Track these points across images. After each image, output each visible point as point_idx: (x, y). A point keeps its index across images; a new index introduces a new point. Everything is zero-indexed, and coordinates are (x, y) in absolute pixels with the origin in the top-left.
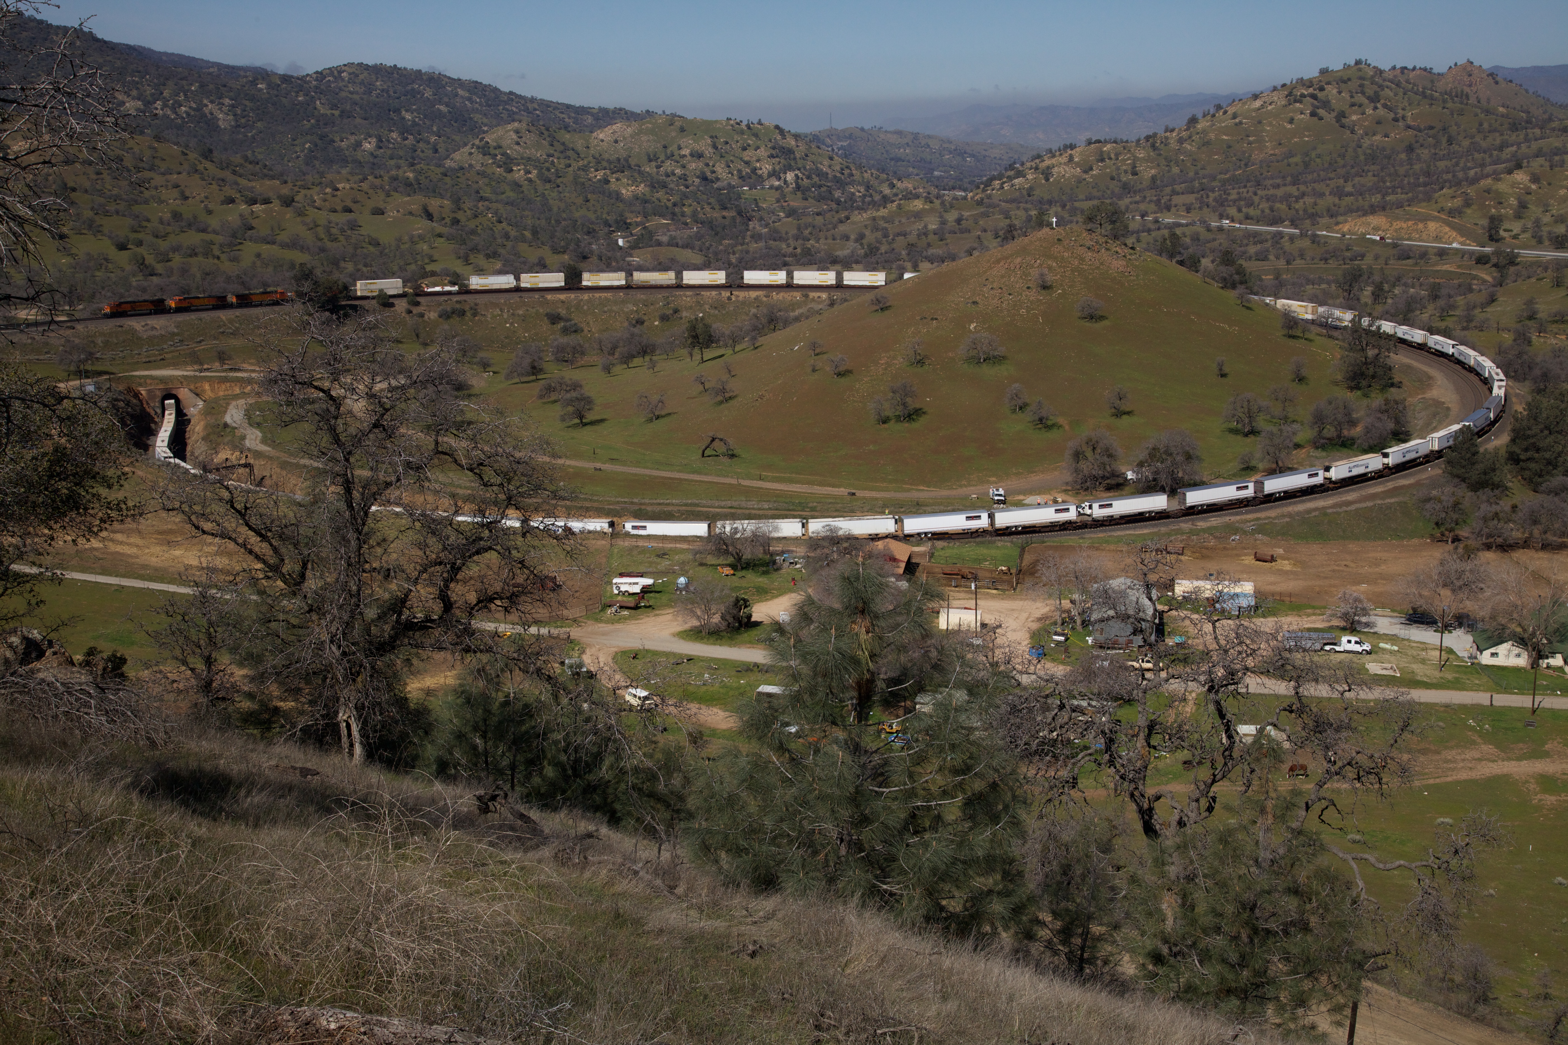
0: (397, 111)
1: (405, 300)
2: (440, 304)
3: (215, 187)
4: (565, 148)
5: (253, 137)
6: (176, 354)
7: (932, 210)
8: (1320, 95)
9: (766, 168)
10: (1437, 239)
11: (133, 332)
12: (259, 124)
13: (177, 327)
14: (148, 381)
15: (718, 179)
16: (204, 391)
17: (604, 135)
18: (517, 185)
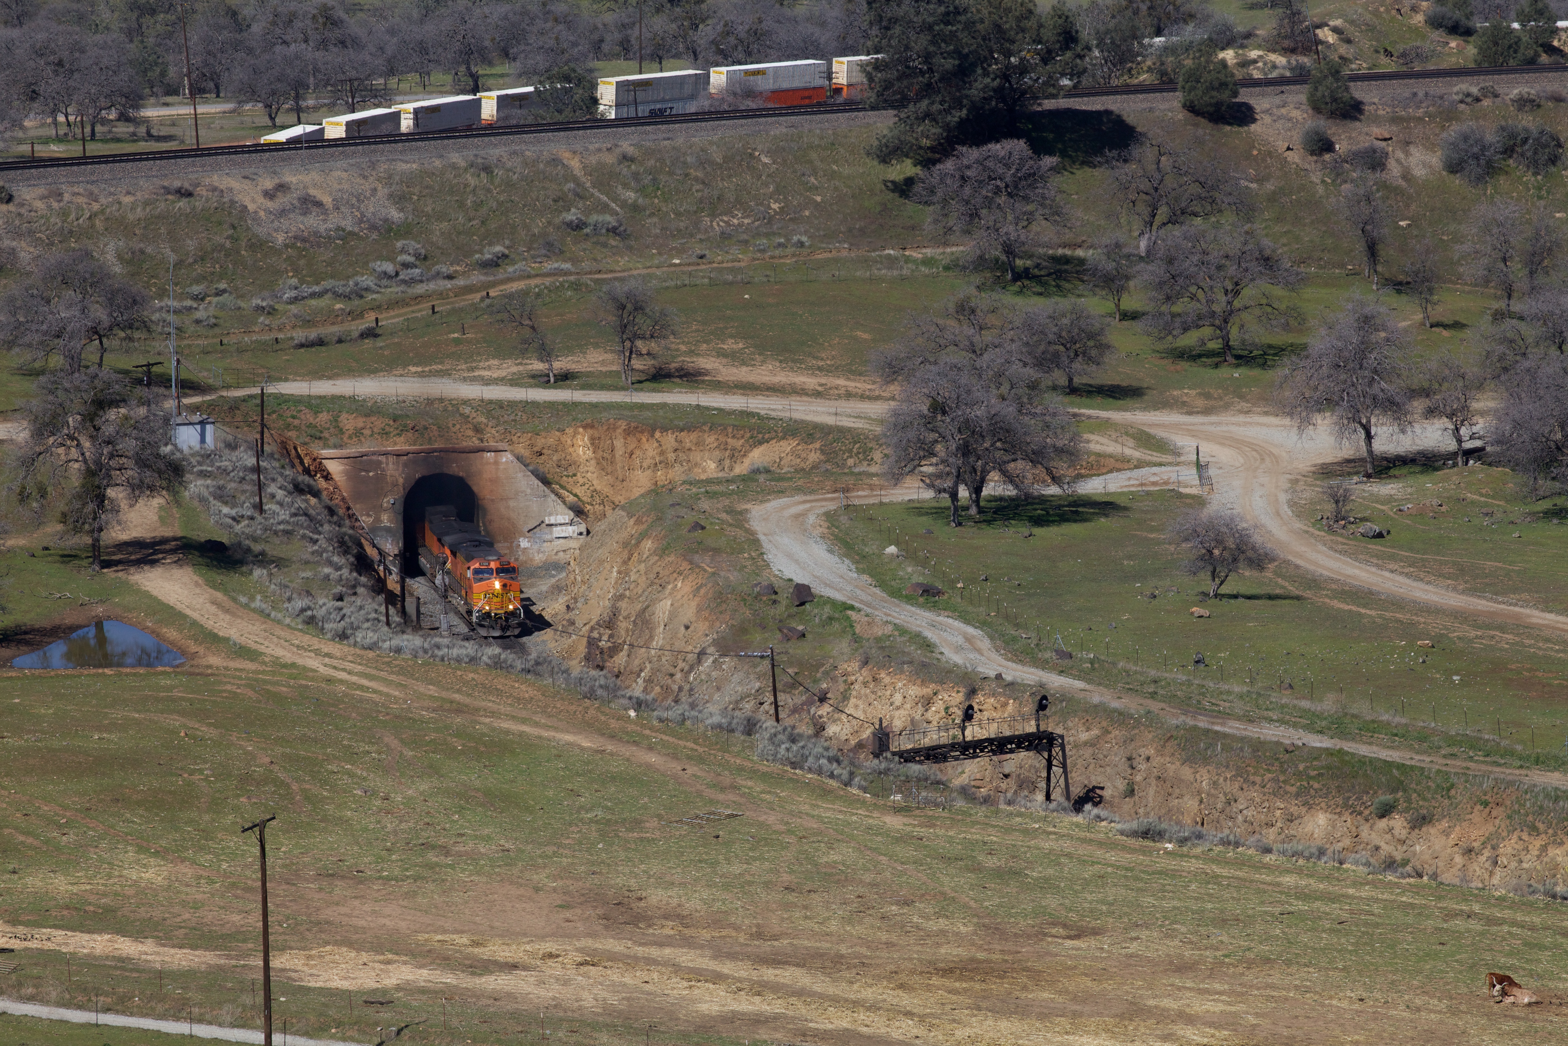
1: (1299, 95)
2: (1449, 115)
6: (422, 310)
13: (399, 200)
14: (349, 422)
16: (569, 466)
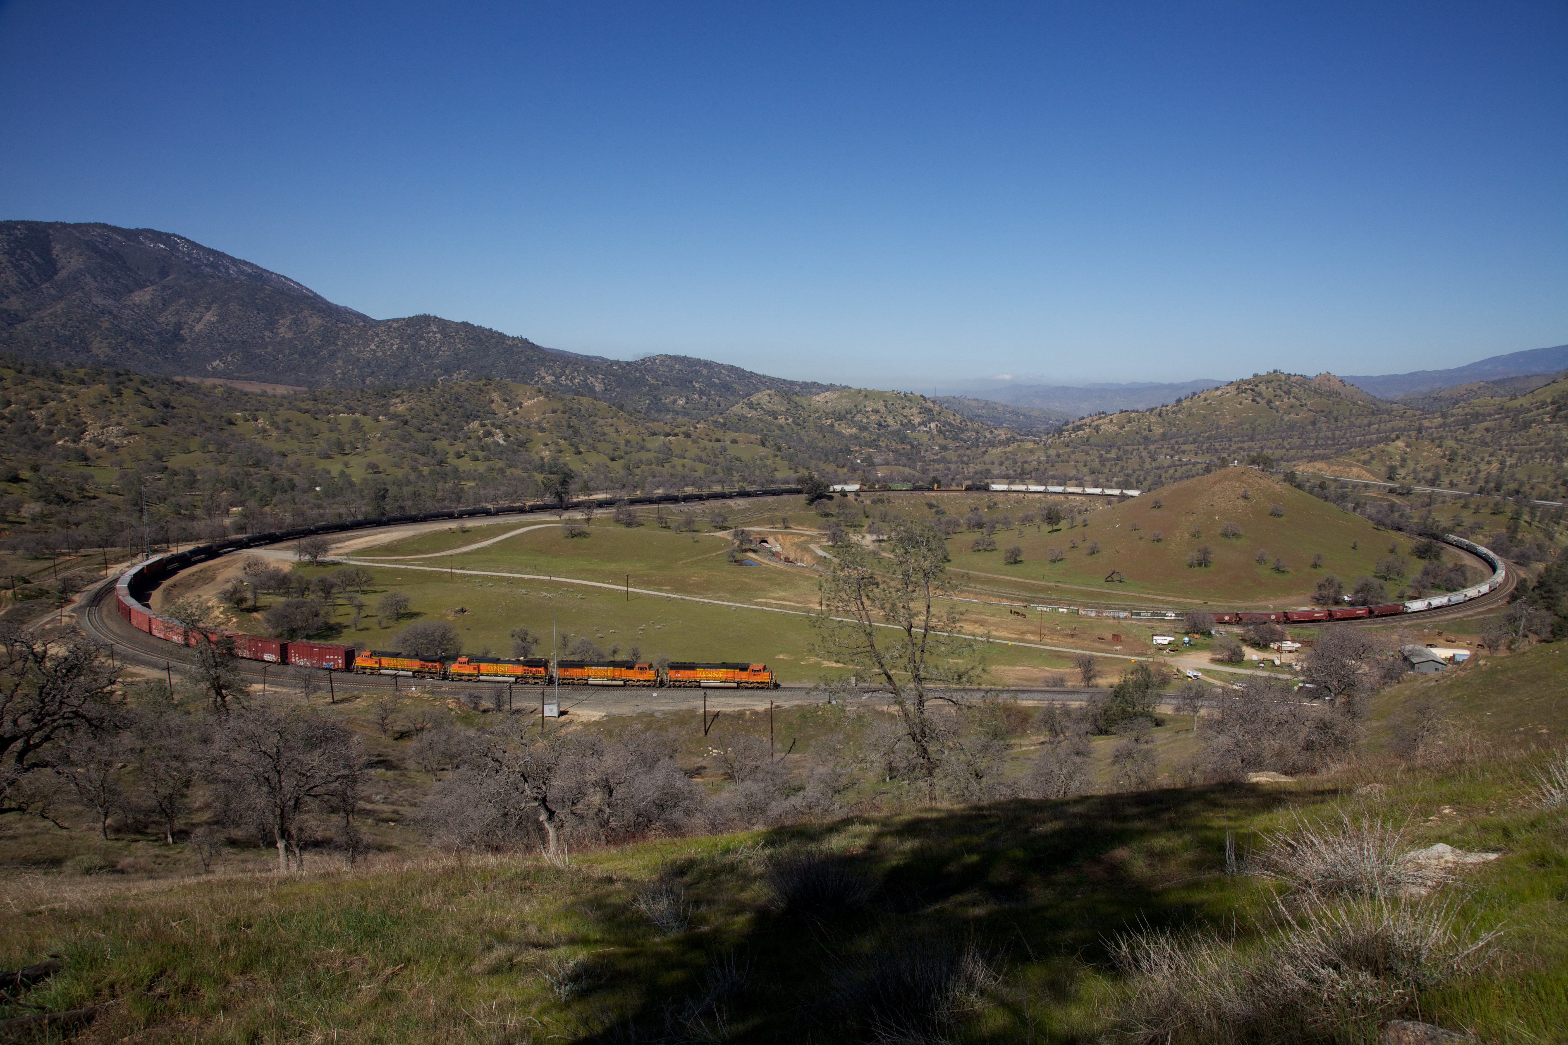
0: (691, 382)
3: (633, 426)
4: (797, 406)
5: (616, 397)
7: (1039, 448)
8: (1256, 389)
9: (917, 420)
10: (1358, 477)
11: (730, 507)
12: (618, 389)
15: (888, 426)
17: (820, 398)
18: (781, 427)
